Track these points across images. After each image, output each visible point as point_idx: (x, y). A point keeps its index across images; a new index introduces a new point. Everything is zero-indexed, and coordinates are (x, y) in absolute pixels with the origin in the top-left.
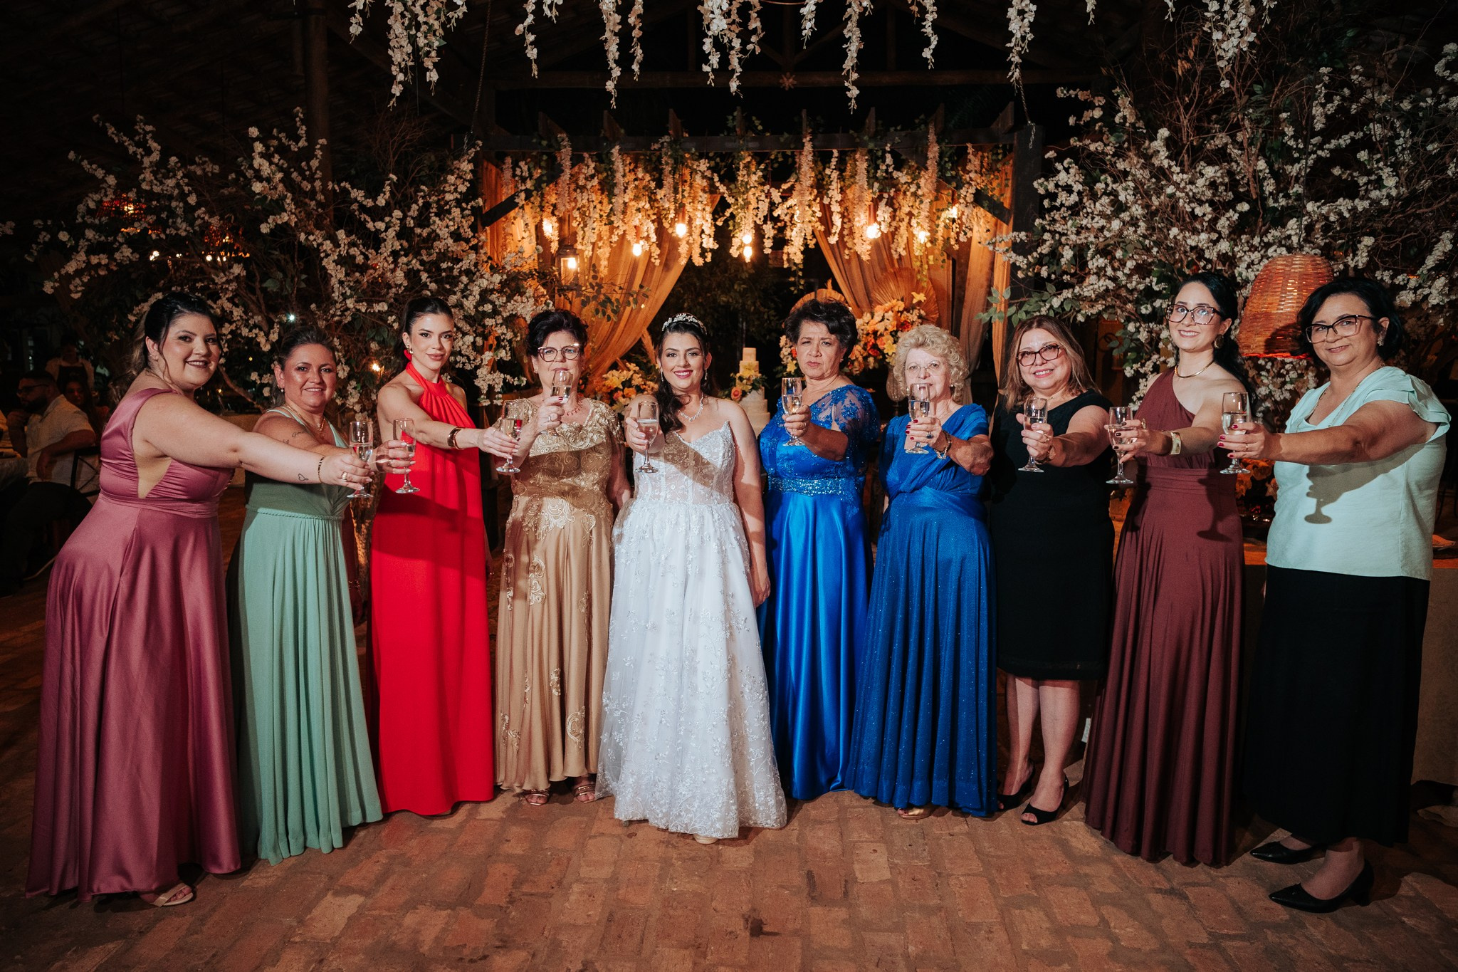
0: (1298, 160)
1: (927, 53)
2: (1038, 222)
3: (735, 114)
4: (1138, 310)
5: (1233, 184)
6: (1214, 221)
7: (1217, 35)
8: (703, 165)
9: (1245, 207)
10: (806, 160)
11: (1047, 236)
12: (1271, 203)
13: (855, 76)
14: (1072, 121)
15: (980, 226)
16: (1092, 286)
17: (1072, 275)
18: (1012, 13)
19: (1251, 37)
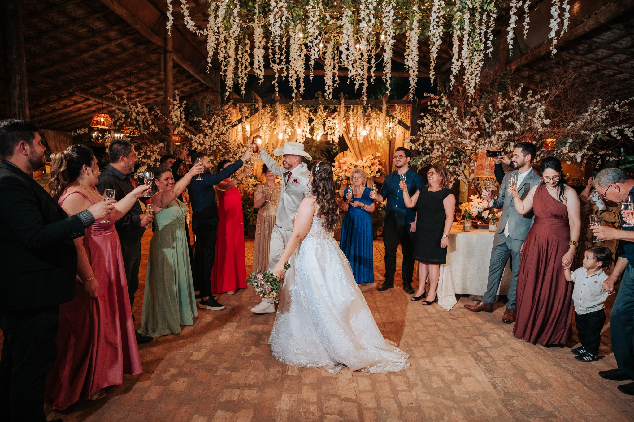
0: (495, 118)
1: (388, 92)
2: (419, 133)
3: (318, 93)
4: (449, 161)
5: (478, 123)
6: (470, 136)
7: (467, 87)
9: (478, 133)
10: (342, 109)
11: (421, 138)
12: (487, 130)
13: (365, 94)
14: (429, 103)
15: (399, 131)
16: (436, 153)
17: (429, 150)
18: (411, 79)
19: (474, 91)
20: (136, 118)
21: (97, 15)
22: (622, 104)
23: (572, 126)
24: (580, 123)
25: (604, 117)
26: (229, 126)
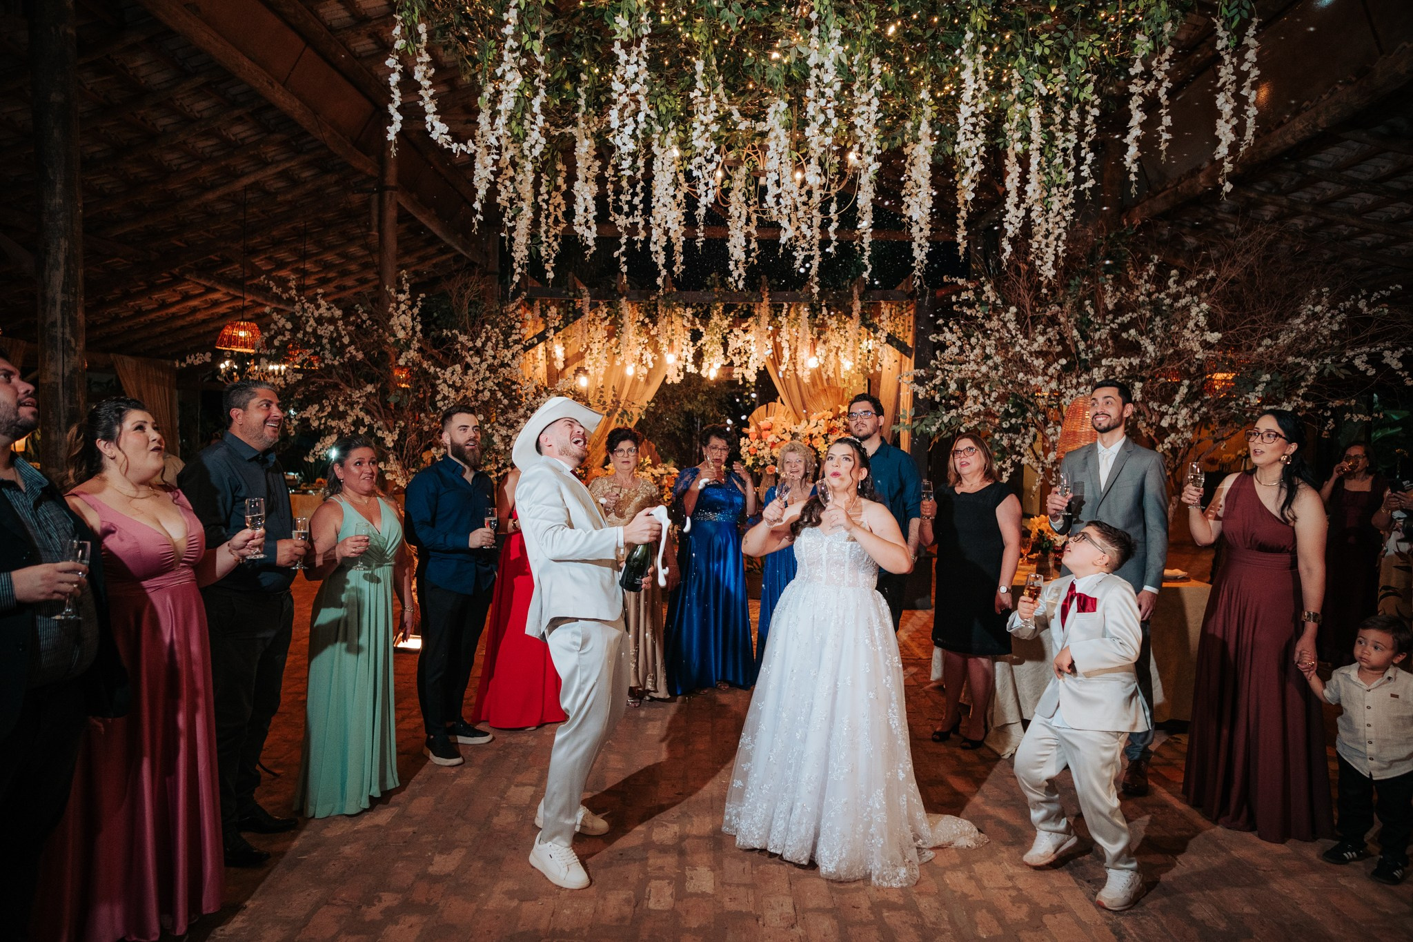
0: (1099, 330)
1: (865, 275)
2: (932, 362)
3: (713, 275)
4: (1000, 424)
5: (1062, 341)
6: (1046, 368)
7: (1038, 263)
8: (689, 312)
9: (1063, 361)
10: (764, 311)
11: (938, 373)
12: (1083, 356)
14: (954, 298)
15: (889, 357)
16: (971, 407)
17: (956, 398)
18: (915, 245)
19: (1053, 272)
20: (315, 330)
21: (237, 113)
22: (1373, 299)
23: (1267, 347)
24: (1284, 339)
25: (1336, 327)
26: (518, 347)
